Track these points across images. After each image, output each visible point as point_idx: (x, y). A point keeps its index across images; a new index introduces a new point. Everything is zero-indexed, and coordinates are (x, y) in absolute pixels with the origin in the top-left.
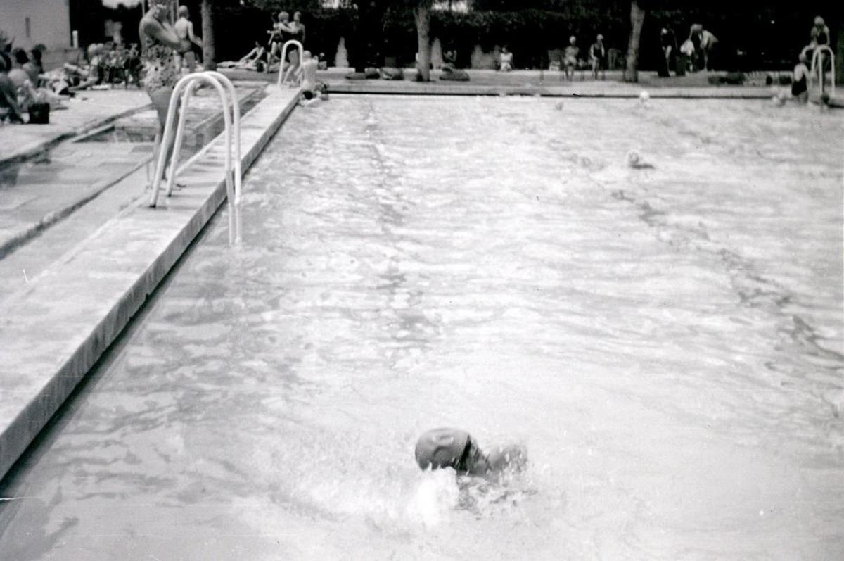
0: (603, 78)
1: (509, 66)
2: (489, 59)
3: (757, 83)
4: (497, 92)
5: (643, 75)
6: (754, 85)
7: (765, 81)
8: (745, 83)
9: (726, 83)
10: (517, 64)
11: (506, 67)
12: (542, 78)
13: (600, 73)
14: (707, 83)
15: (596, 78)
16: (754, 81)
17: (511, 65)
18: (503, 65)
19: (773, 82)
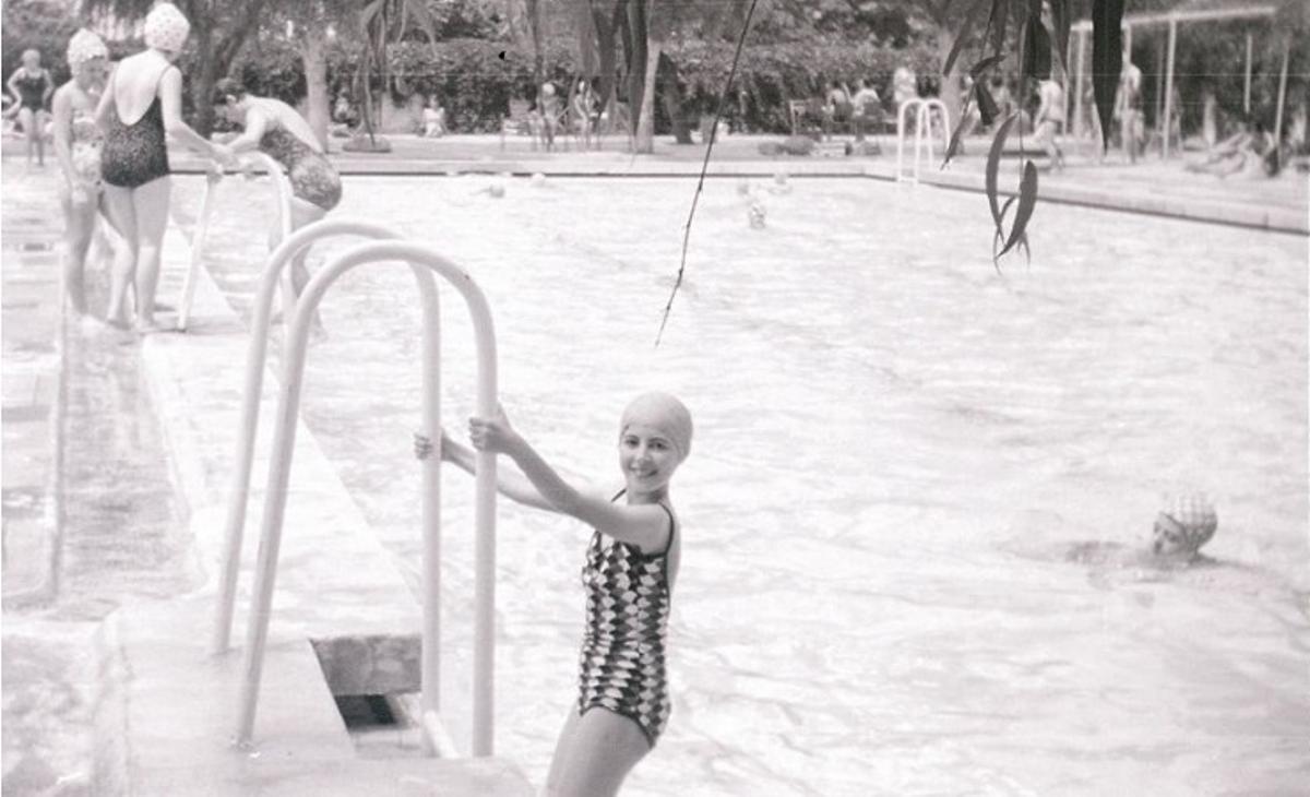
0: (599, 147)
1: (439, 129)
2: (403, 117)
3: (832, 153)
4: (442, 170)
5: (661, 141)
6: (827, 156)
7: (843, 151)
8: (813, 154)
9: (785, 154)
10: (452, 125)
11: (434, 130)
12: (503, 145)
13: (594, 139)
14: (756, 153)
15: (588, 146)
16: (825, 151)
17: (442, 127)
18: (431, 127)
19: (854, 152)
